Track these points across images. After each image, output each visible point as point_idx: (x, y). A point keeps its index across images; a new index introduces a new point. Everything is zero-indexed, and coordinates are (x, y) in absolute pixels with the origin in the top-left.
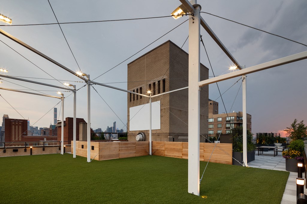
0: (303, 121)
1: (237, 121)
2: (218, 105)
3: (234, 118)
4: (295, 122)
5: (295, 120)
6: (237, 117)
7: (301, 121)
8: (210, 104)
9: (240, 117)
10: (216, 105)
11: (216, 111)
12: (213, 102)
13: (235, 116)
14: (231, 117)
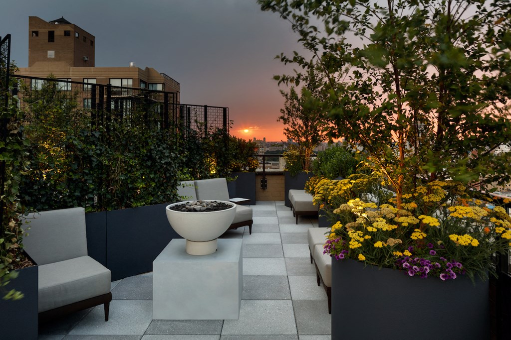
2: (92, 43)
3: (130, 82)
6: (142, 81)
8: (63, 33)
9: (149, 84)
10: (85, 41)
11: (86, 59)
12: (73, 30)
13: (135, 79)
14: (123, 80)
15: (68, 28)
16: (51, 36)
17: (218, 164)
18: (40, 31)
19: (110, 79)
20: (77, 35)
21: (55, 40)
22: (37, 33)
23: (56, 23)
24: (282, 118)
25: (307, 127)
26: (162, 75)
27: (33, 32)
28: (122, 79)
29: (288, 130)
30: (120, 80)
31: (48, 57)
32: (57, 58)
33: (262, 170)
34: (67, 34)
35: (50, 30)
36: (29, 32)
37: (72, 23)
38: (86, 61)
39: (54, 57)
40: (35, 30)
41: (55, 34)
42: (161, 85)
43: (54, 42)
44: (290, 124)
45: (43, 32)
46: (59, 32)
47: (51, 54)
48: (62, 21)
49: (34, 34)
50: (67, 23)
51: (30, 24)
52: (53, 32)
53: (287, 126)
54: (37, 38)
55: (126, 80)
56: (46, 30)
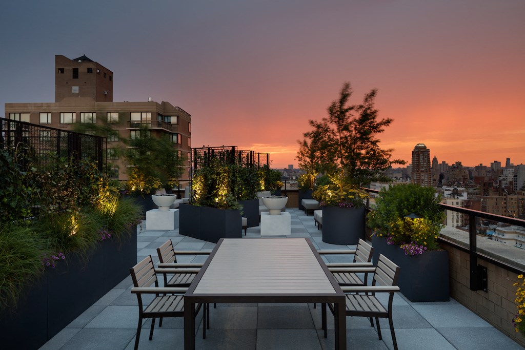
0: (373, 94)
1: (159, 125)
2: (111, 78)
3: (149, 115)
4: (344, 97)
5: (347, 86)
6: (159, 114)
7: (369, 92)
8: (86, 70)
9: (165, 116)
10: (105, 77)
11: (106, 93)
12: (95, 67)
13: (153, 112)
14: (143, 113)
15: (91, 66)
16: (76, 73)
17: (265, 184)
18: (66, 68)
19: (131, 112)
20: (98, 71)
21: (79, 77)
22: (62, 71)
23: (80, 61)
24: (298, 157)
25: (312, 163)
26: (177, 108)
27: (59, 69)
28: (141, 112)
29: (301, 164)
30: (140, 113)
31: (73, 92)
32: (82, 93)
33: (284, 189)
34: (90, 70)
35: (74, 67)
36: (56, 69)
37: (95, 61)
38: (106, 95)
39: (78, 92)
40: (61, 68)
41: (79, 71)
42: (176, 117)
43: (78, 78)
44: (303, 161)
45: (69, 69)
46: (82, 69)
47: (76, 89)
48: (84, 59)
49: (60, 71)
50: (90, 61)
51: (57, 62)
52: (78, 69)
53: (300, 162)
54: (62, 74)
55: (145, 113)
56: (71, 68)
